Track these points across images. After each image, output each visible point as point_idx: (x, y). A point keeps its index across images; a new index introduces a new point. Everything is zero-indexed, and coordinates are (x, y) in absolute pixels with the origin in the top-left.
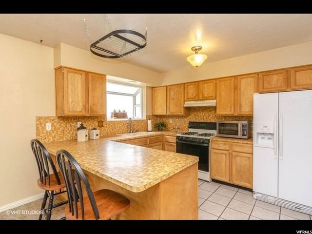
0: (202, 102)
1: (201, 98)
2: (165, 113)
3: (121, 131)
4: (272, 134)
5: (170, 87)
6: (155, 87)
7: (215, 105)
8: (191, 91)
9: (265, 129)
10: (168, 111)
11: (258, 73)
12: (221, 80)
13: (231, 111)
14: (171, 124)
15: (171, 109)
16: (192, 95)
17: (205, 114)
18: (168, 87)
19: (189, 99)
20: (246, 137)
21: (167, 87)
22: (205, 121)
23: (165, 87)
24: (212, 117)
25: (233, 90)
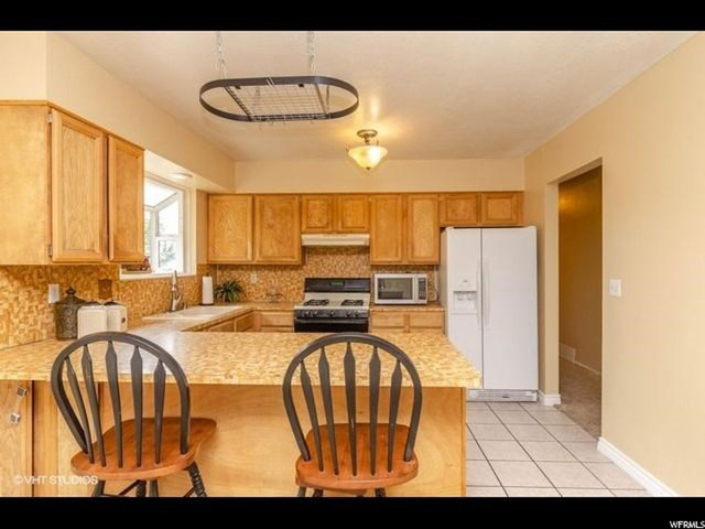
0: (340, 237)
1: (340, 229)
2: (249, 258)
3: (150, 306)
4: (474, 292)
5: (262, 198)
6: (216, 194)
7: (368, 244)
8: (317, 213)
9: (465, 284)
10: (258, 254)
11: (439, 194)
12: (379, 197)
13: (397, 256)
14: (254, 285)
15: (264, 249)
16: (320, 220)
17: (338, 262)
18: (258, 199)
19: (312, 230)
20: (425, 302)
21: (254, 196)
22: (339, 276)
23: (250, 199)
24: (352, 267)
25: (400, 218)
